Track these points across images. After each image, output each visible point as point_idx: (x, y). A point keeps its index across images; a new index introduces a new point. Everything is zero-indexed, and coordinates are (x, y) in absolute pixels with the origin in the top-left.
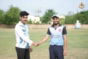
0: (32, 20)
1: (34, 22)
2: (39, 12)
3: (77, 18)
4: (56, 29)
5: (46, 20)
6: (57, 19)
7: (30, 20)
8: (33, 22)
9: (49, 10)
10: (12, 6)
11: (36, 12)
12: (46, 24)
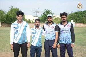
0: (31, 20)
1: (33, 21)
2: (37, 12)
3: (72, 17)
4: (49, 26)
5: (44, 20)
6: (51, 18)
7: (29, 19)
8: (31, 22)
9: (47, 10)
10: (12, 6)
11: (34, 12)
12: (43, 23)
